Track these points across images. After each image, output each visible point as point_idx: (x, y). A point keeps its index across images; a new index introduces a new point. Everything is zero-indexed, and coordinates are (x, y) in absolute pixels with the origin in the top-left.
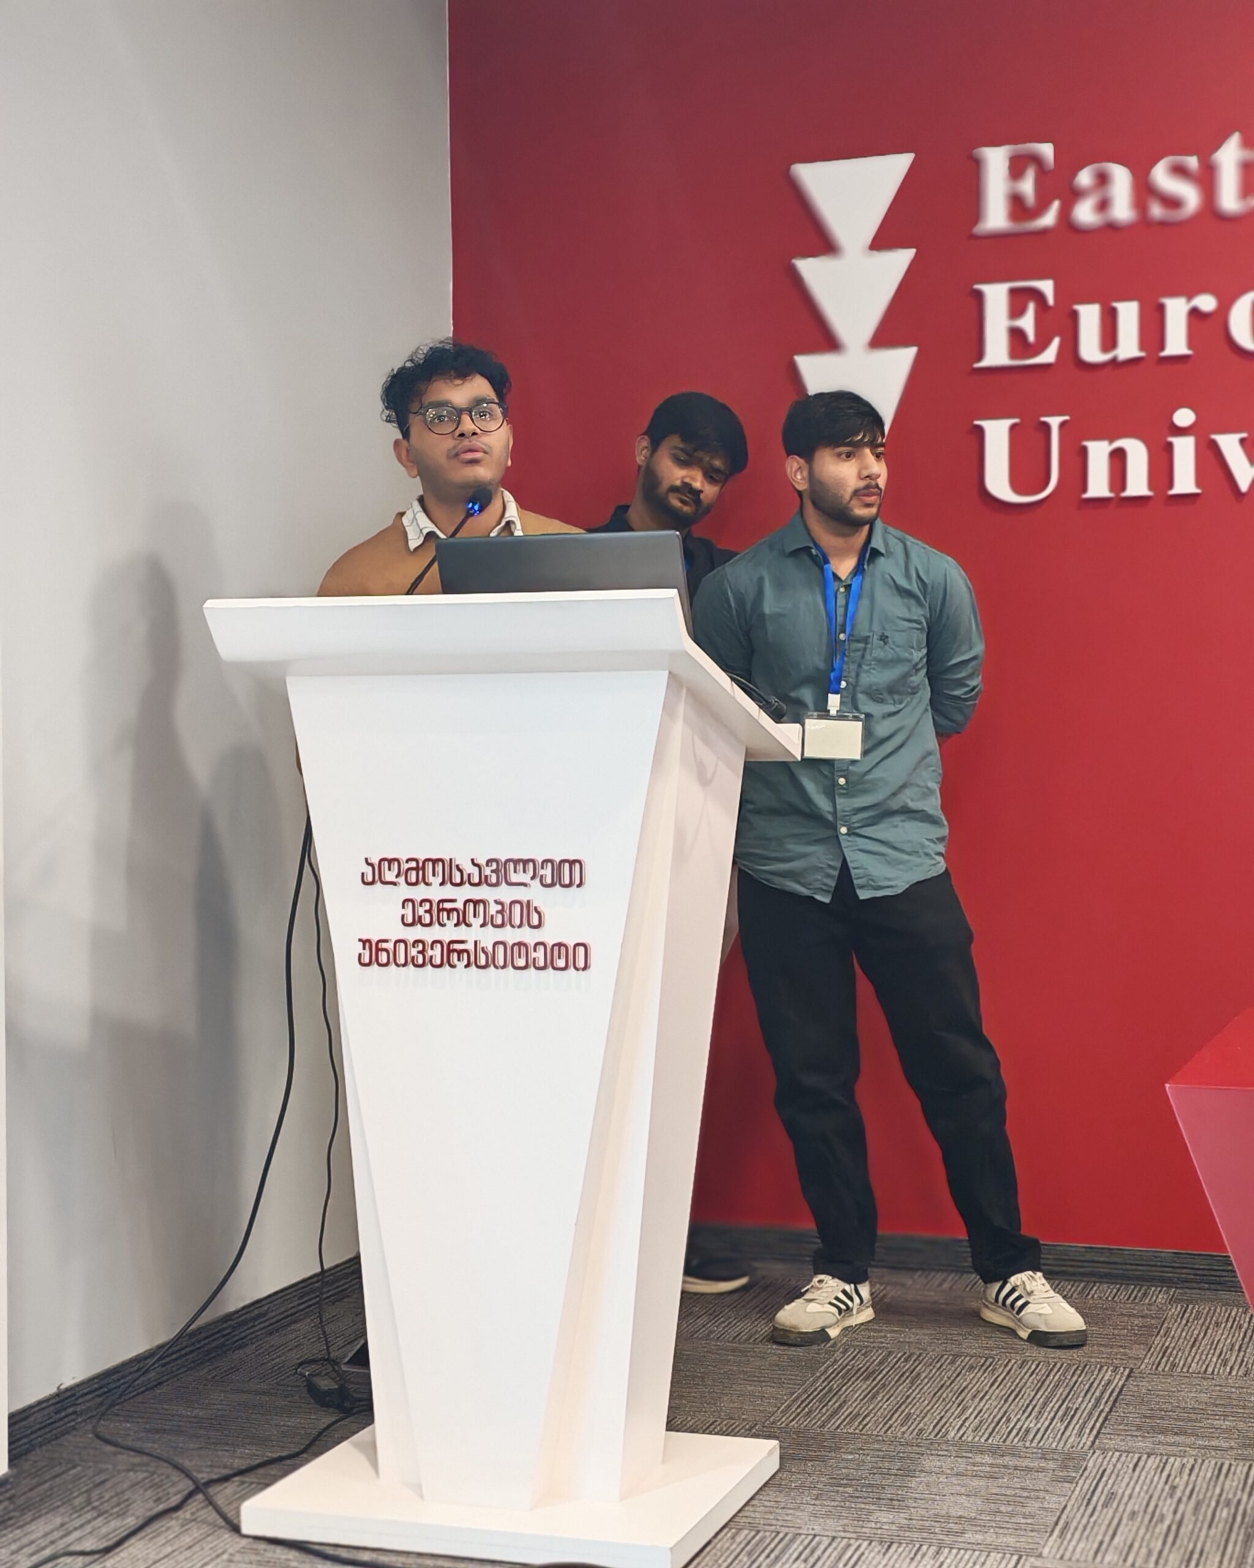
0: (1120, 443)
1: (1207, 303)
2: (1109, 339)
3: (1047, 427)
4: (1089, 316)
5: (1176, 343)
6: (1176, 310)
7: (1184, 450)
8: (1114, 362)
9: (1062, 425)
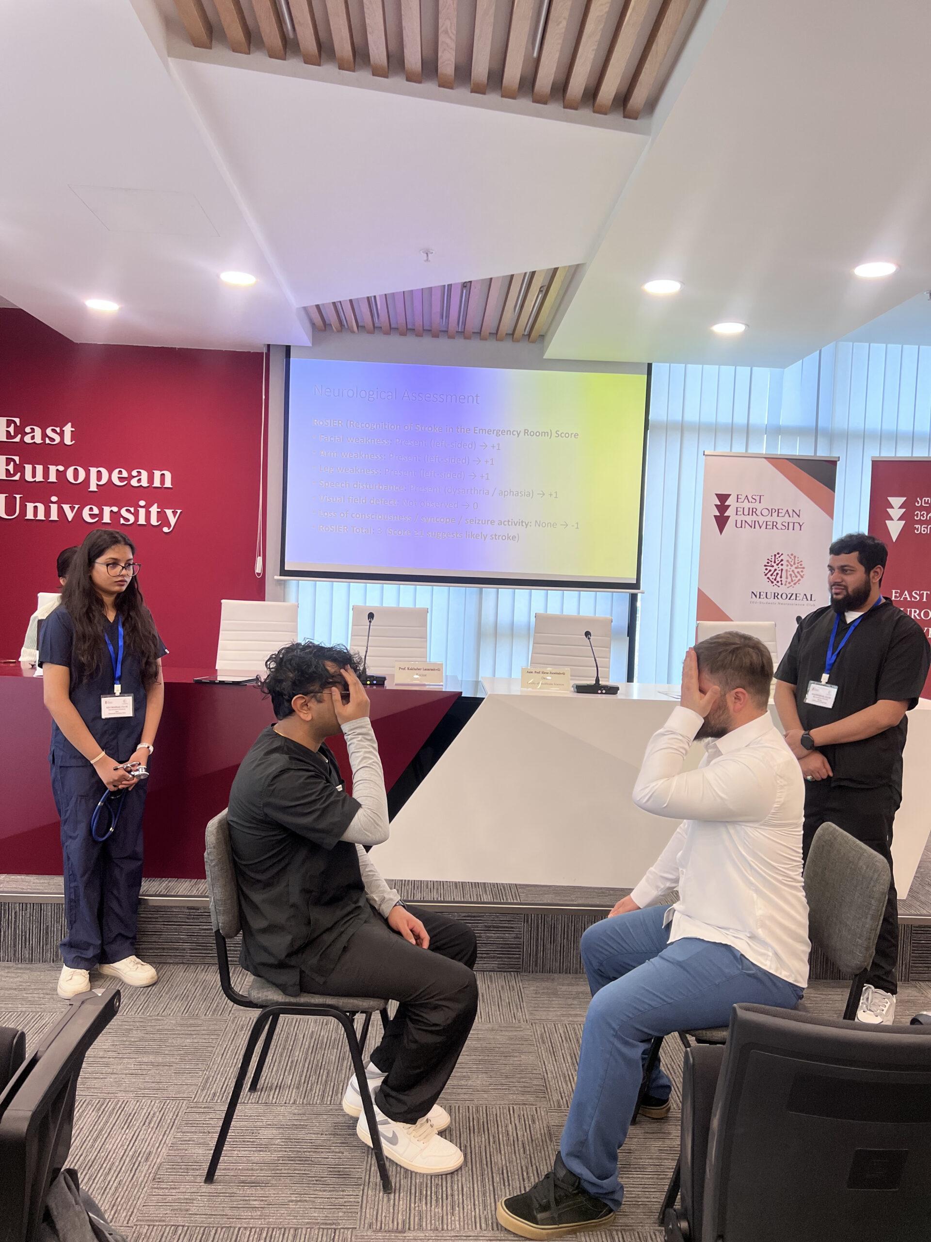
0: (36, 504)
1: (61, 468)
2: (34, 476)
3: (16, 498)
4: (28, 468)
5: (53, 478)
6: (53, 469)
7: (54, 508)
8: (35, 481)
9: (20, 497)
